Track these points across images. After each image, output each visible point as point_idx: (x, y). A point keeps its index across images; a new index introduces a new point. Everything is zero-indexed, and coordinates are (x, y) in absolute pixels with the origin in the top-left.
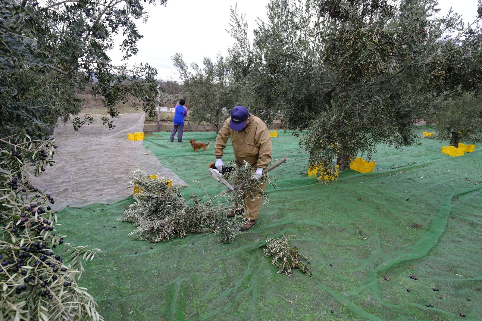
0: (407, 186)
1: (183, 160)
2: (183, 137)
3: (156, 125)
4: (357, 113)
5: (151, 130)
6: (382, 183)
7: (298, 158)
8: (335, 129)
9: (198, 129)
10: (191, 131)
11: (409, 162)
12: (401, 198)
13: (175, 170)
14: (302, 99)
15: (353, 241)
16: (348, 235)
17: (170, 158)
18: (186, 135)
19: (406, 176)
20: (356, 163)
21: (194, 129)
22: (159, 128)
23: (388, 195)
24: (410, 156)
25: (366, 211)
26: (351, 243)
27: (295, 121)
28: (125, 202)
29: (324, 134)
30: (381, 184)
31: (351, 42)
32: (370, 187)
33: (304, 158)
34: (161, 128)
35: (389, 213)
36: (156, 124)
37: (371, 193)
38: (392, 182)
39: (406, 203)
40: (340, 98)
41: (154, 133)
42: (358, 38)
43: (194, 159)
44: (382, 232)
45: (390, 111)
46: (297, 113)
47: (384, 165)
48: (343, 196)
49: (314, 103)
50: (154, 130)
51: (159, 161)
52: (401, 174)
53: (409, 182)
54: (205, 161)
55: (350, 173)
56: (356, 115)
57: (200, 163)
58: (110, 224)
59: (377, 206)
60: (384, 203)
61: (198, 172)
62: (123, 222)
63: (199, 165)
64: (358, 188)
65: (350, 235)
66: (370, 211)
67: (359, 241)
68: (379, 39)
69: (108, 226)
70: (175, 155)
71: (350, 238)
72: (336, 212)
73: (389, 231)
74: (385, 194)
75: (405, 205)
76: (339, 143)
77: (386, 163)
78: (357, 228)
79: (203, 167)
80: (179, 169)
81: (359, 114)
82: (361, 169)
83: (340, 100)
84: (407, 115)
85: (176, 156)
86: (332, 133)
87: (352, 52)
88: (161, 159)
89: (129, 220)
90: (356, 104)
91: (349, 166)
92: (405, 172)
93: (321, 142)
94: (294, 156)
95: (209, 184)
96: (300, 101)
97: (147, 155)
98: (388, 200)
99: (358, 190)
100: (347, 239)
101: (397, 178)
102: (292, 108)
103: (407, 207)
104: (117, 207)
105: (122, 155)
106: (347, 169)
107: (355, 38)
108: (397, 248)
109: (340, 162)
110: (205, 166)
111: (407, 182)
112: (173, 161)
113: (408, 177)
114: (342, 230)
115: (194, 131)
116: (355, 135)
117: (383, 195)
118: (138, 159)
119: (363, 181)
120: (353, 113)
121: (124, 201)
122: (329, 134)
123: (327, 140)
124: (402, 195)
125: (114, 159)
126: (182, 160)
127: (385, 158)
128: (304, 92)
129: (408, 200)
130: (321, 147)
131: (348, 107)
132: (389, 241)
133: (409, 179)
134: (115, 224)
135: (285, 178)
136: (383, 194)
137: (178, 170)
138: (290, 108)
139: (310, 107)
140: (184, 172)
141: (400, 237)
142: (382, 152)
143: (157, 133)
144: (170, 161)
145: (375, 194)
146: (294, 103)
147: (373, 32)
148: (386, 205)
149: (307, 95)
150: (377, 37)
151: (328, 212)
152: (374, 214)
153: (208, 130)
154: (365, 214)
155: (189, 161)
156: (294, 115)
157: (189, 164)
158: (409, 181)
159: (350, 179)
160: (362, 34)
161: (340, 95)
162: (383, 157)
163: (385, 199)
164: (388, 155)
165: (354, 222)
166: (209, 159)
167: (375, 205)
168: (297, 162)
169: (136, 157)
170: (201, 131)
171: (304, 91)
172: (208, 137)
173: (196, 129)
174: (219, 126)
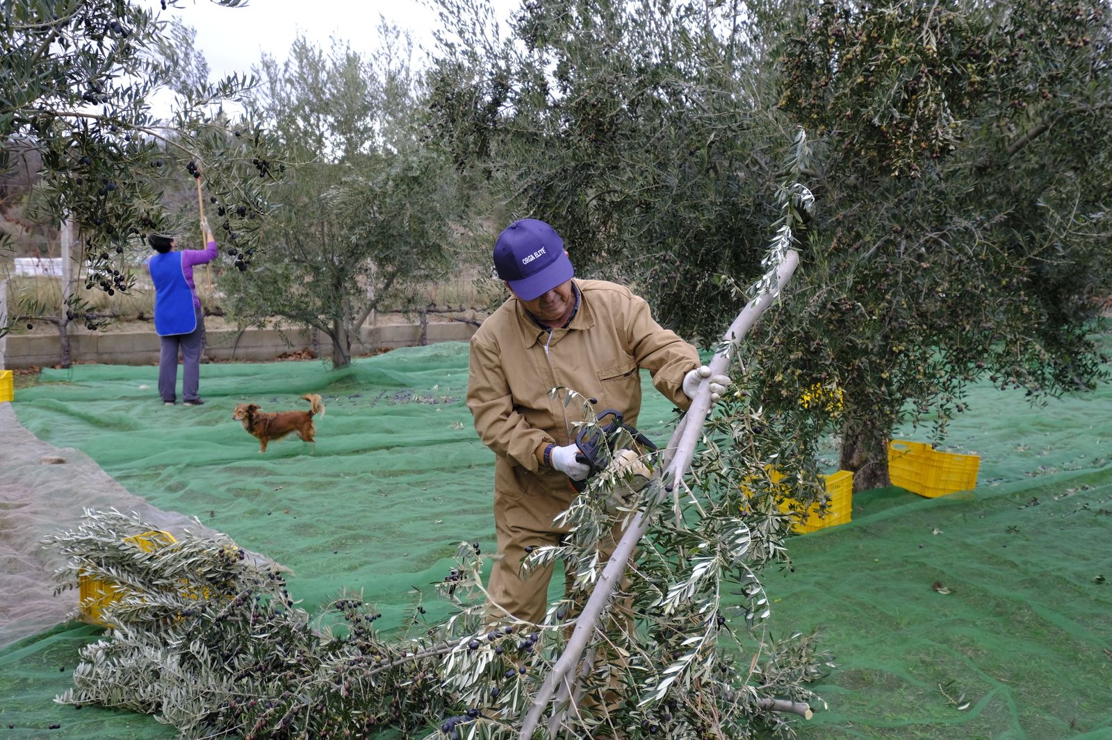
0: (1095, 538)
1: (223, 477)
2: (204, 385)
3: (54, 339)
4: (900, 278)
5: (31, 360)
6: (1010, 530)
8: (827, 333)
9: (240, 352)
10: (212, 359)
11: (1097, 454)
12: (1079, 576)
13: (208, 518)
14: (708, 228)
15: (931, 716)
16: (911, 698)
17: (165, 472)
18: (213, 377)
19: (1091, 502)
20: (910, 463)
21: (224, 352)
22: (67, 351)
23: (1034, 569)
24: (1102, 434)
25: (963, 622)
26: (926, 722)
27: (683, 307)
28: (55, 638)
29: (790, 352)
30: (1007, 536)
31: (858, 48)
32: (967, 546)
34: (74, 352)
35: (1042, 625)
36: (54, 331)
37: (976, 565)
38: (1042, 524)
39: (1095, 592)
40: (839, 223)
41: (48, 371)
42: (880, 36)
43: (270, 473)
44: (1023, 683)
45: (1008, 268)
46: (689, 278)
47: (1010, 470)
48: (877, 579)
49: (751, 241)
50: (45, 359)
51: (118, 485)
52: (1073, 499)
53: (1101, 525)
54: (319, 479)
55: (892, 500)
56: (896, 283)
57: (303, 485)
58: (27, 718)
59: (998, 605)
60: (1022, 594)
61: (305, 519)
62: (79, 707)
63: (299, 493)
64: (926, 550)
65: (919, 697)
66: (978, 623)
67: (949, 712)
68: (939, 43)
69: (24, 726)
70: (187, 460)
71: (922, 706)
72: (863, 632)
73: (1046, 677)
74: (1022, 567)
75: (1093, 597)
76: (839, 384)
77: (1016, 462)
78: (943, 675)
80: (222, 512)
81: (907, 281)
82: (931, 485)
83: (839, 231)
84: (1072, 281)
85: (188, 465)
86: (817, 351)
87: (860, 80)
88: (127, 477)
89: (103, 697)
90: (897, 245)
91: (885, 478)
92: (1084, 488)
93: (778, 378)
95: (367, 563)
96: (699, 238)
97: (60, 461)
98: (1033, 582)
99: (927, 556)
100: (912, 710)
101: (1060, 511)
102: (673, 263)
103: (1098, 602)
104: (24, 661)
106: (879, 485)
107: (868, 36)
108: (1072, 725)
109: (855, 461)
110: (325, 496)
111: (1095, 523)
112: (181, 486)
113: (1098, 507)
114: (894, 684)
115: (226, 360)
116: (892, 352)
117: (1015, 571)
118: (26, 479)
119: (941, 527)
120: (886, 275)
121: (51, 634)
122: (807, 350)
123: (799, 372)
124: (1079, 567)
126: (218, 478)
127: (1010, 444)
128: (712, 203)
129: (1100, 581)
130: (779, 400)
131: (867, 255)
132: (1047, 709)
133: (1101, 512)
134: (48, 716)
136: (1014, 565)
137: (218, 516)
138: (665, 261)
139: (736, 256)
140: (248, 523)
141: (1083, 694)
142: (998, 423)
143: (59, 372)
144: (172, 482)
145: (986, 568)
146: (679, 241)
147: (922, 20)
148: (1030, 602)
149: (726, 213)
150: (936, 35)
151: (833, 634)
152: (992, 631)
153: (284, 356)
154: (957, 632)
155: (253, 482)
156: (680, 288)
157: (257, 493)
158: (1102, 518)
159: (895, 520)
160: (889, 26)
161: (841, 213)
162: (1004, 438)
163: (1023, 582)
164: (1022, 432)
165: (928, 659)
166: (335, 469)
167: (993, 603)
169: (14, 473)
170: (252, 359)
171: (712, 197)
172: (297, 382)
173: (232, 351)
174: (342, 337)
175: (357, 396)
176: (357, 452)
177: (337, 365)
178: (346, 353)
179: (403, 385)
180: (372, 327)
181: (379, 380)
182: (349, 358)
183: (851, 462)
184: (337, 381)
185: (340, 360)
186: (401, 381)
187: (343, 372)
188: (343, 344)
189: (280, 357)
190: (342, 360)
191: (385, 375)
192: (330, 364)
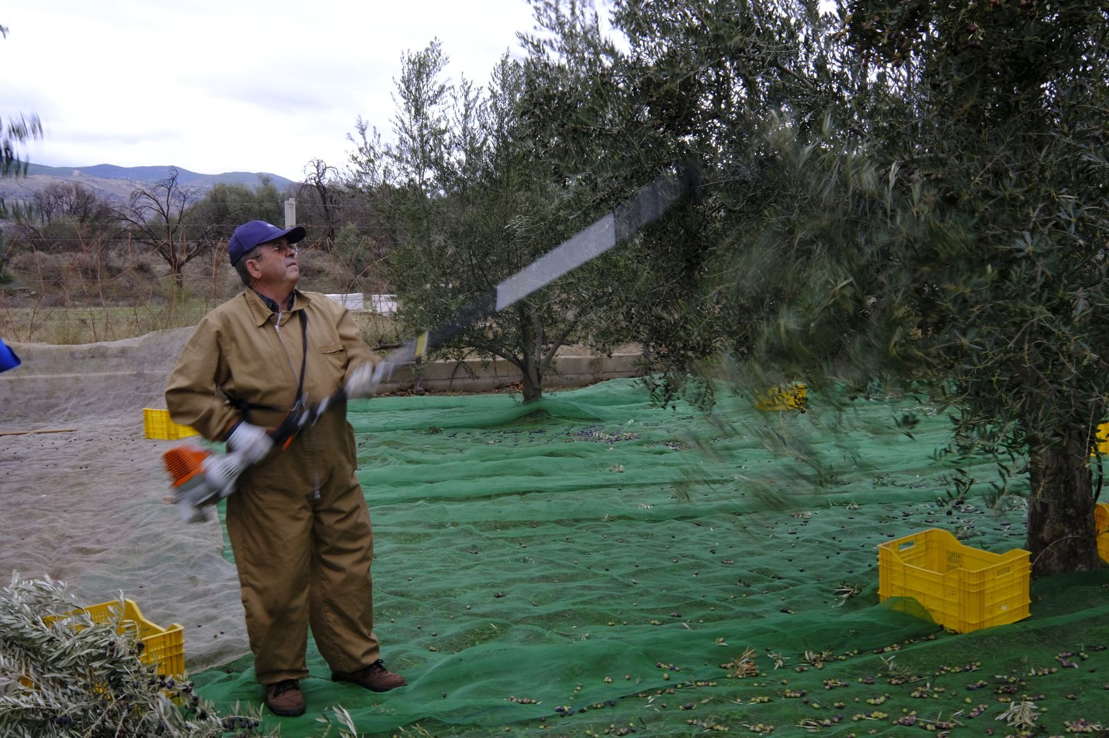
7: (864, 509)
9: (457, 383)
10: (428, 390)
21: (440, 384)
33: (898, 513)
79: (399, 556)
91: (1090, 554)
94: (846, 503)
105: (81, 501)
115: (442, 392)
118: (133, 521)
125: (37, 524)
135: (756, 616)
153: (501, 387)
168: (851, 534)
169: (129, 512)
170: (469, 390)
172: (487, 416)
173: (448, 382)
174: (531, 369)
175: (541, 431)
176: (488, 497)
177: (528, 399)
178: (536, 386)
179: (598, 420)
180: (593, 357)
181: (572, 415)
182: (540, 391)
183: (1041, 535)
184: (526, 416)
185: (532, 394)
186: (594, 415)
187: (534, 406)
188: (534, 377)
189: (498, 388)
190: (532, 393)
191: (578, 410)
192: (520, 397)
